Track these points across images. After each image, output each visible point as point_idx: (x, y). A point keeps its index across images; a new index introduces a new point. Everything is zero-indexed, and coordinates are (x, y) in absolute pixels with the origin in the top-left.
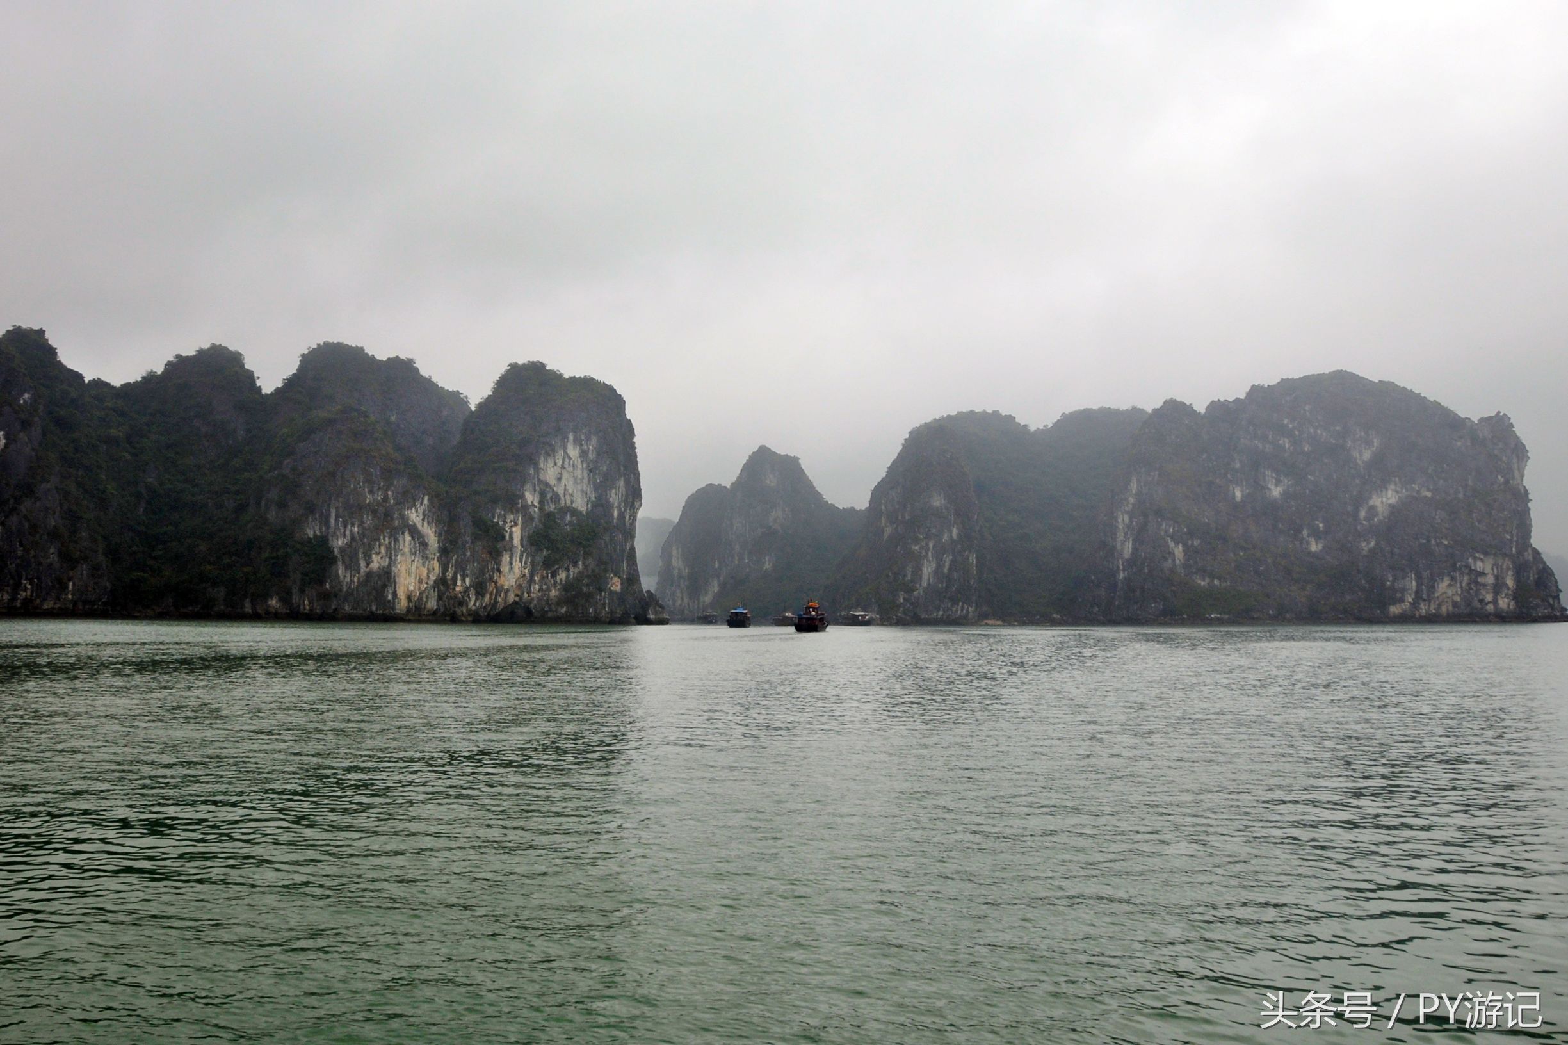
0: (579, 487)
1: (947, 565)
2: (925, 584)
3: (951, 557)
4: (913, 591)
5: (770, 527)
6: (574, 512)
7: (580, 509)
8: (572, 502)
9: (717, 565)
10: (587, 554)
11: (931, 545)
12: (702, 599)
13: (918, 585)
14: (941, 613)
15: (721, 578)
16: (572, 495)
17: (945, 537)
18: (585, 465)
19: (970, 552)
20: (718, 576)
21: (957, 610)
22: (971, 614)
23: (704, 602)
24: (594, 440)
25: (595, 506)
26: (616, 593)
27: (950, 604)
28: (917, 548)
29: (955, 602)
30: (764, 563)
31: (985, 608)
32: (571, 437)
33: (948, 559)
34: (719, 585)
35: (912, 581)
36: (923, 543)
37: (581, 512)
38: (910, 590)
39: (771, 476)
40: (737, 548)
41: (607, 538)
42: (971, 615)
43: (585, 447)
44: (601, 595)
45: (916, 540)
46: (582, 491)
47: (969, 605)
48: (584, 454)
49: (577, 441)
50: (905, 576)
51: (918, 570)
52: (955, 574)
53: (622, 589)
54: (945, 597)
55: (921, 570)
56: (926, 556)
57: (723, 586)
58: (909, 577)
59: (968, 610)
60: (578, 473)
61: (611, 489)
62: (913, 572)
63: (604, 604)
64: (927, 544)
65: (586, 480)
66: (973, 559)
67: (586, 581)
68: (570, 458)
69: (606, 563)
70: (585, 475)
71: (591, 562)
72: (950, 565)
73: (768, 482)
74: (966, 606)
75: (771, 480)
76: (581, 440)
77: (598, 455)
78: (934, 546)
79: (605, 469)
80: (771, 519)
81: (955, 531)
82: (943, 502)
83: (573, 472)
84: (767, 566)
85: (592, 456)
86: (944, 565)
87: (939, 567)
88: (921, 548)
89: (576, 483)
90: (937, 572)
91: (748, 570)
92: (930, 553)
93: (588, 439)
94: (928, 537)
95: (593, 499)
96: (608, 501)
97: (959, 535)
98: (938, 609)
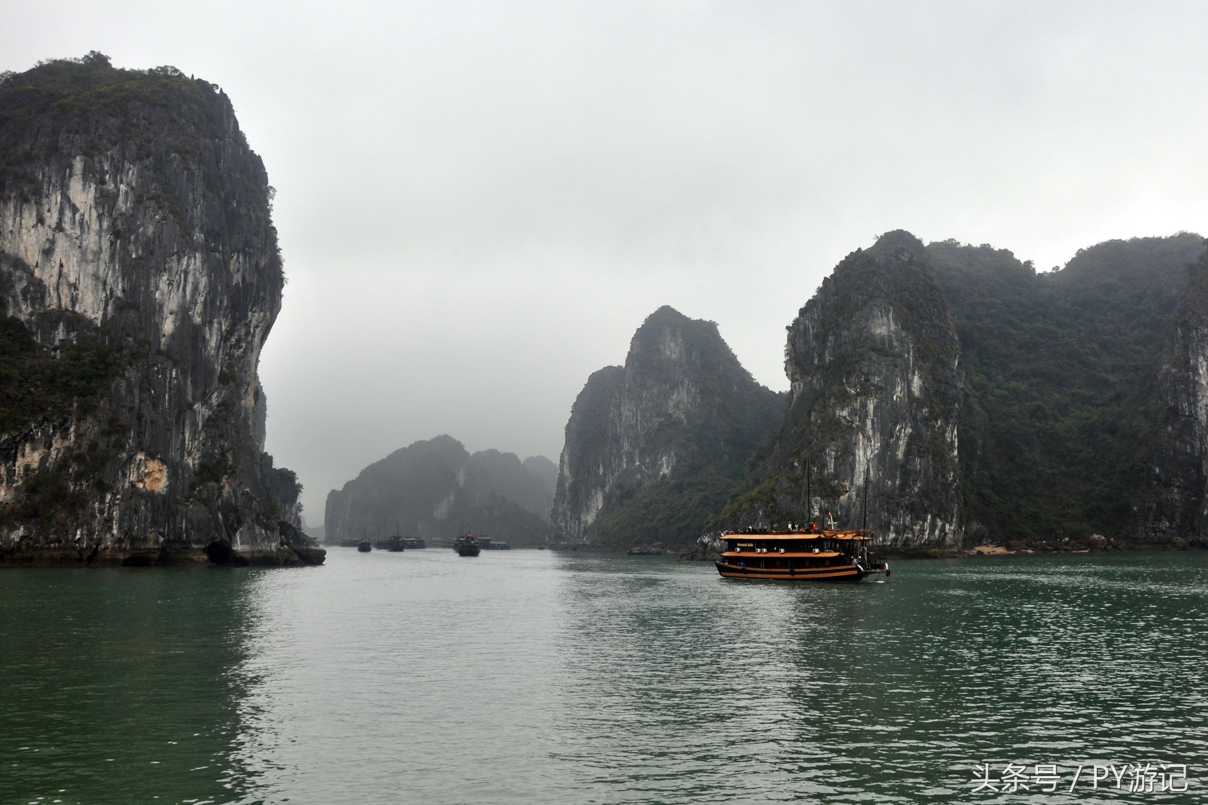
0: (91, 269)
1: (902, 443)
2: (860, 481)
3: (909, 430)
4: (839, 494)
5: (670, 415)
6: (75, 321)
7: (90, 315)
8: (74, 301)
9: (601, 471)
10: (86, 410)
11: (871, 407)
12: (583, 518)
13: (847, 484)
14: (892, 536)
15: (607, 489)
16: (74, 286)
17: (898, 392)
18: (105, 225)
19: (947, 421)
20: (603, 486)
21: (922, 531)
22: (950, 536)
23: (586, 522)
24: (132, 173)
25: (121, 306)
26: (150, 496)
27: (908, 518)
28: (845, 413)
29: (918, 513)
30: (662, 465)
31: (975, 526)
32: (78, 164)
33: (904, 432)
34: (604, 498)
35: (836, 476)
36: (857, 405)
37: (91, 322)
38: (833, 493)
39: (672, 345)
40: (626, 446)
41: (132, 374)
42: (949, 538)
43: (111, 186)
44: (102, 501)
45: (844, 399)
46: (96, 277)
47: (945, 520)
48: (105, 200)
49: (91, 174)
50: (824, 466)
51: (847, 454)
52: (918, 461)
53: (170, 486)
54: (898, 504)
55: (854, 455)
56: (862, 429)
57: (607, 499)
58: (831, 467)
59: (943, 530)
60: (91, 240)
61: (160, 271)
62: (836, 458)
63: (109, 520)
64: (864, 406)
65: (105, 256)
66: (952, 435)
67: (73, 469)
68: (75, 210)
69: (125, 430)
70: (106, 245)
71: (91, 427)
72: (908, 445)
73: (668, 353)
74: (939, 523)
75: (672, 350)
76: (104, 173)
77: (139, 201)
78: (875, 408)
79: (150, 230)
80: (671, 404)
81: (916, 382)
82: (893, 327)
83: (80, 238)
84: (665, 471)
85: (123, 205)
86: (896, 443)
87: (887, 448)
88: (854, 412)
89: (83, 260)
90: (884, 457)
91: (639, 476)
92: (869, 422)
93: (118, 170)
94: (865, 392)
95: (119, 294)
96: (150, 296)
97: (924, 389)
98: (886, 528)
